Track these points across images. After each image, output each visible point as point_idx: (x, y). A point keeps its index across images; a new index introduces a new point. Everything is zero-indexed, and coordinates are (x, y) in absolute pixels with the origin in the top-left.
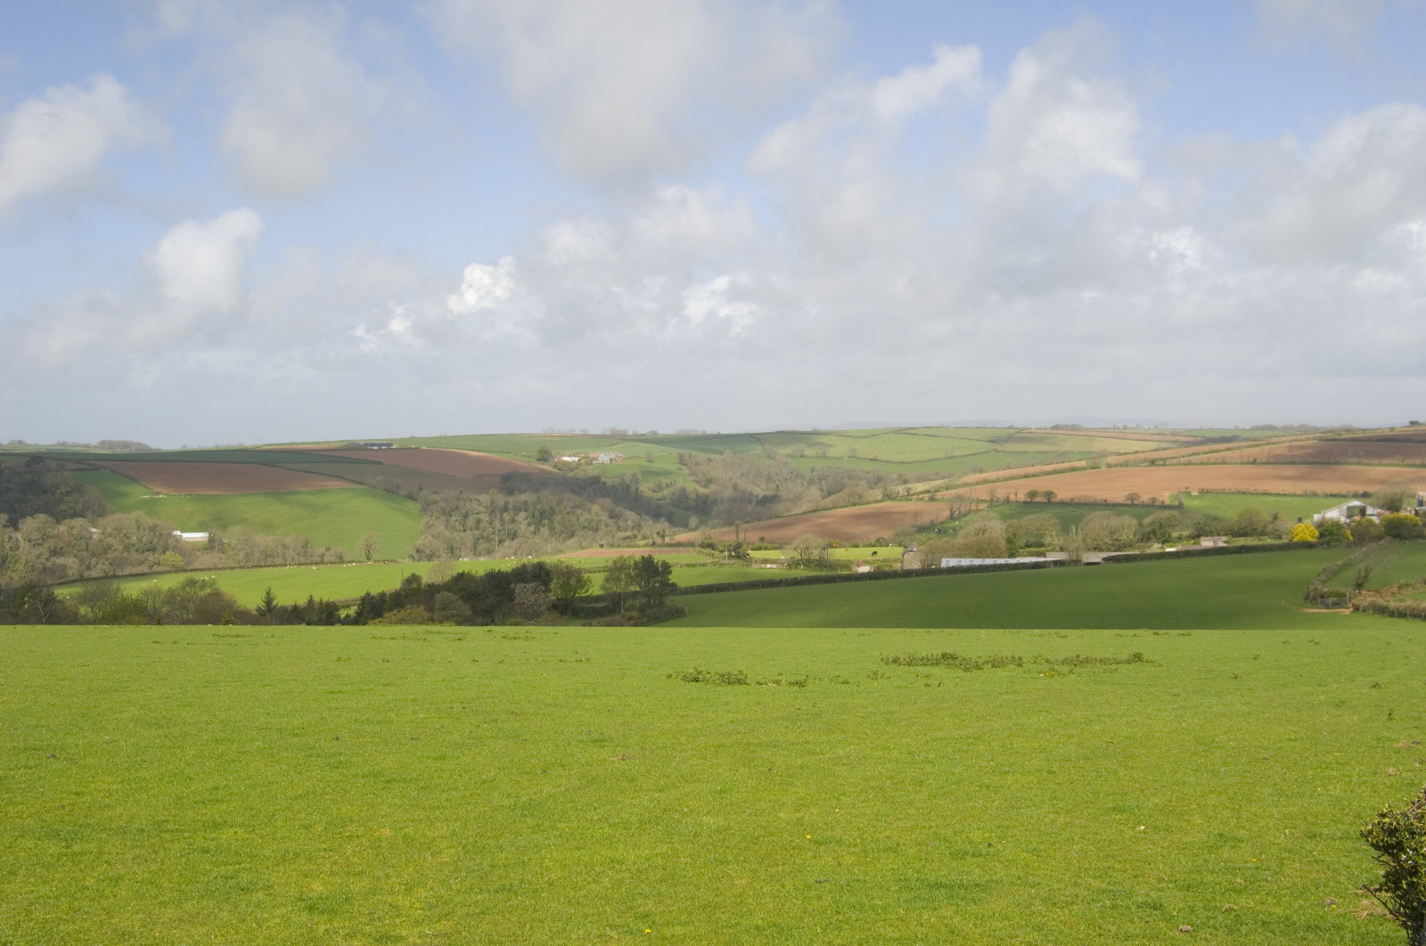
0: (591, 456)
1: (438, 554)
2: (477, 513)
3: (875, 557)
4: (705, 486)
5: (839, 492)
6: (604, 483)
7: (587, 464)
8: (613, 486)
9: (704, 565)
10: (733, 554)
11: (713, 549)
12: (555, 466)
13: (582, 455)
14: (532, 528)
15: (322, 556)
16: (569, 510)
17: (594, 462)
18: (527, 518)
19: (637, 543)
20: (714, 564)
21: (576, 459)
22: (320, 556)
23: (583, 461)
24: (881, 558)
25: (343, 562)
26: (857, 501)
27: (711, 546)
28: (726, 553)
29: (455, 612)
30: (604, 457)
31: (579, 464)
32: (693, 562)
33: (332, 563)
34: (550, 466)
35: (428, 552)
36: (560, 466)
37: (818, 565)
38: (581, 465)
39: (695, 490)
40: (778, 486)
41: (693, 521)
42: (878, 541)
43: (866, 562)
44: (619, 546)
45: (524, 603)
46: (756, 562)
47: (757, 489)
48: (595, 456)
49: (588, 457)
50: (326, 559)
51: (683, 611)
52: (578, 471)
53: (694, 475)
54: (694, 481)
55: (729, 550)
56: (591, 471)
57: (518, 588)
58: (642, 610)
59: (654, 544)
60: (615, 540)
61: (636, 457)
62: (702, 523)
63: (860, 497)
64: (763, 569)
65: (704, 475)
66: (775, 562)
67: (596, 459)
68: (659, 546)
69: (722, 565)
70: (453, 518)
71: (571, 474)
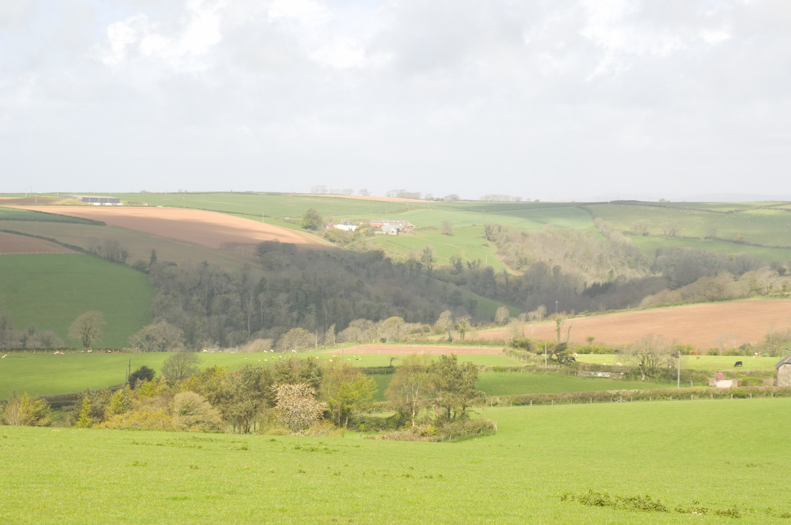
0: (373, 224)
1: (174, 343)
2: (225, 293)
3: (739, 369)
4: (518, 269)
5: (692, 282)
6: (389, 260)
7: (368, 234)
8: (400, 265)
9: (515, 370)
10: (554, 357)
11: (528, 350)
12: (326, 236)
13: (361, 223)
14: (295, 315)
15: (24, 340)
16: (342, 292)
17: (377, 232)
18: (288, 301)
19: (430, 338)
20: (530, 369)
21: (354, 228)
22: (22, 341)
23: (362, 231)
24: (748, 370)
25: (53, 350)
26: (716, 295)
27: (526, 345)
28: (545, 356)
29: (200, 418)
30: (389, 227)
31: (357, 234)
32: (502, 365)
33: (38, 349)
34: (320, 235)
35: (161, 340)
36: (332, 236)
37: (664, 376)
38: (359, 235)
39: (505, 272)
40: (612, 272)
41: (502, 312)
42: (743, 348)
43: (729, 376)
44: (405, 341)
45: (288, 409)
46: (584, 368)
47: (584, 274)
48: (378, 225)
49: (369, 226)
50: (29, 345)
51: (491, 427)
52: (355, 243)
53: (504, 253)
54: (504, 261)
55: (549, 352)
56: (372, 244)
57: (281, 390)
58: (439, 424)
59: (450, 340)
60: (400, 333)
61: (431, 228)
62: (514, 315)
63: (720, 290)
64: (593, 378)
65: (517, 254)
66: (608, 369)
67: (378, 228)
68: (457, 343)
69: (539, 370)
70: (195, 298)
71: (346, 247)
